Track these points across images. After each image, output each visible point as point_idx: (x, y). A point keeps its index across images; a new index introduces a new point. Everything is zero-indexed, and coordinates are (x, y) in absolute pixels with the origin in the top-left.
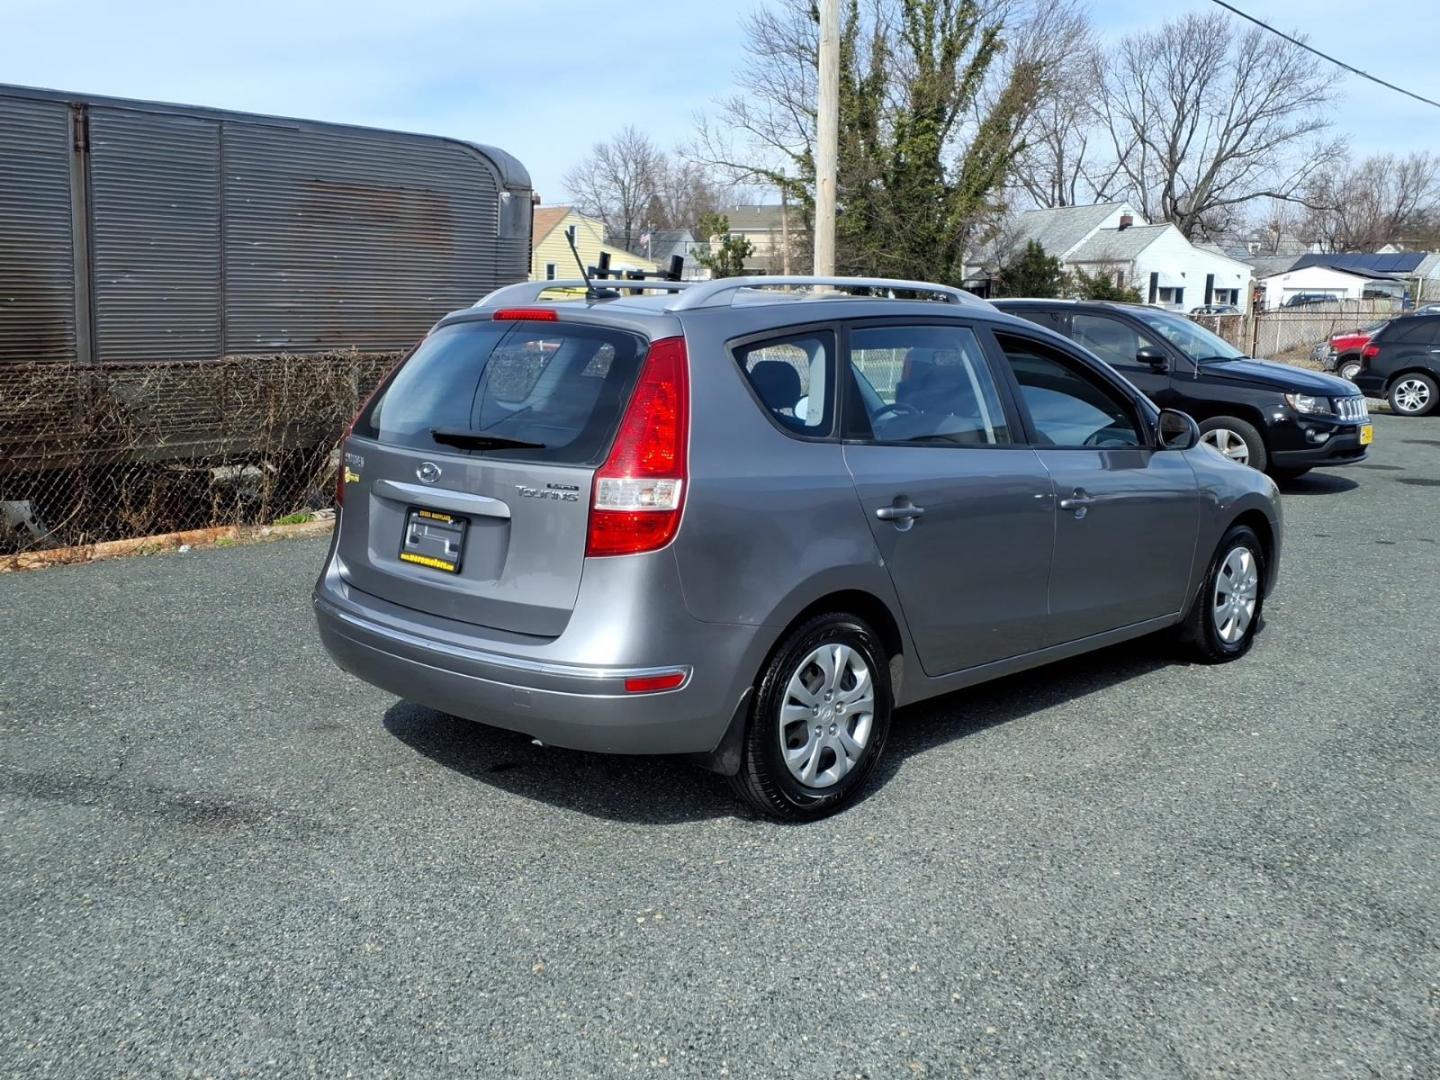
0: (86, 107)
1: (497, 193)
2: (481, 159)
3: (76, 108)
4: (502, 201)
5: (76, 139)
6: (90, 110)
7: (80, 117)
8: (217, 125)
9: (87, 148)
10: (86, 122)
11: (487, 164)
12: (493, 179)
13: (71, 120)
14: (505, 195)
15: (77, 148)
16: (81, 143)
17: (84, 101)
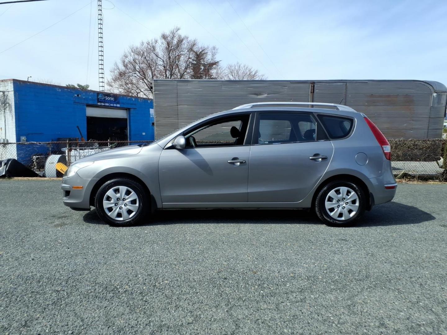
0: (314, 83)
1: (432, 94)
2: (426, 85)
3: (312, 83)
4: (433, 96)
5: (311, 90)
6: (315, 84)
7: (313, 85)
8: (345, 84)
9: (313, 92)
10: (314, 86)
11: (429, 86)
12: (431, 90)
13: (310, 87)
14: (435, 94)
15: (311, 92)
16: (312, 91)
17: (314, 82)
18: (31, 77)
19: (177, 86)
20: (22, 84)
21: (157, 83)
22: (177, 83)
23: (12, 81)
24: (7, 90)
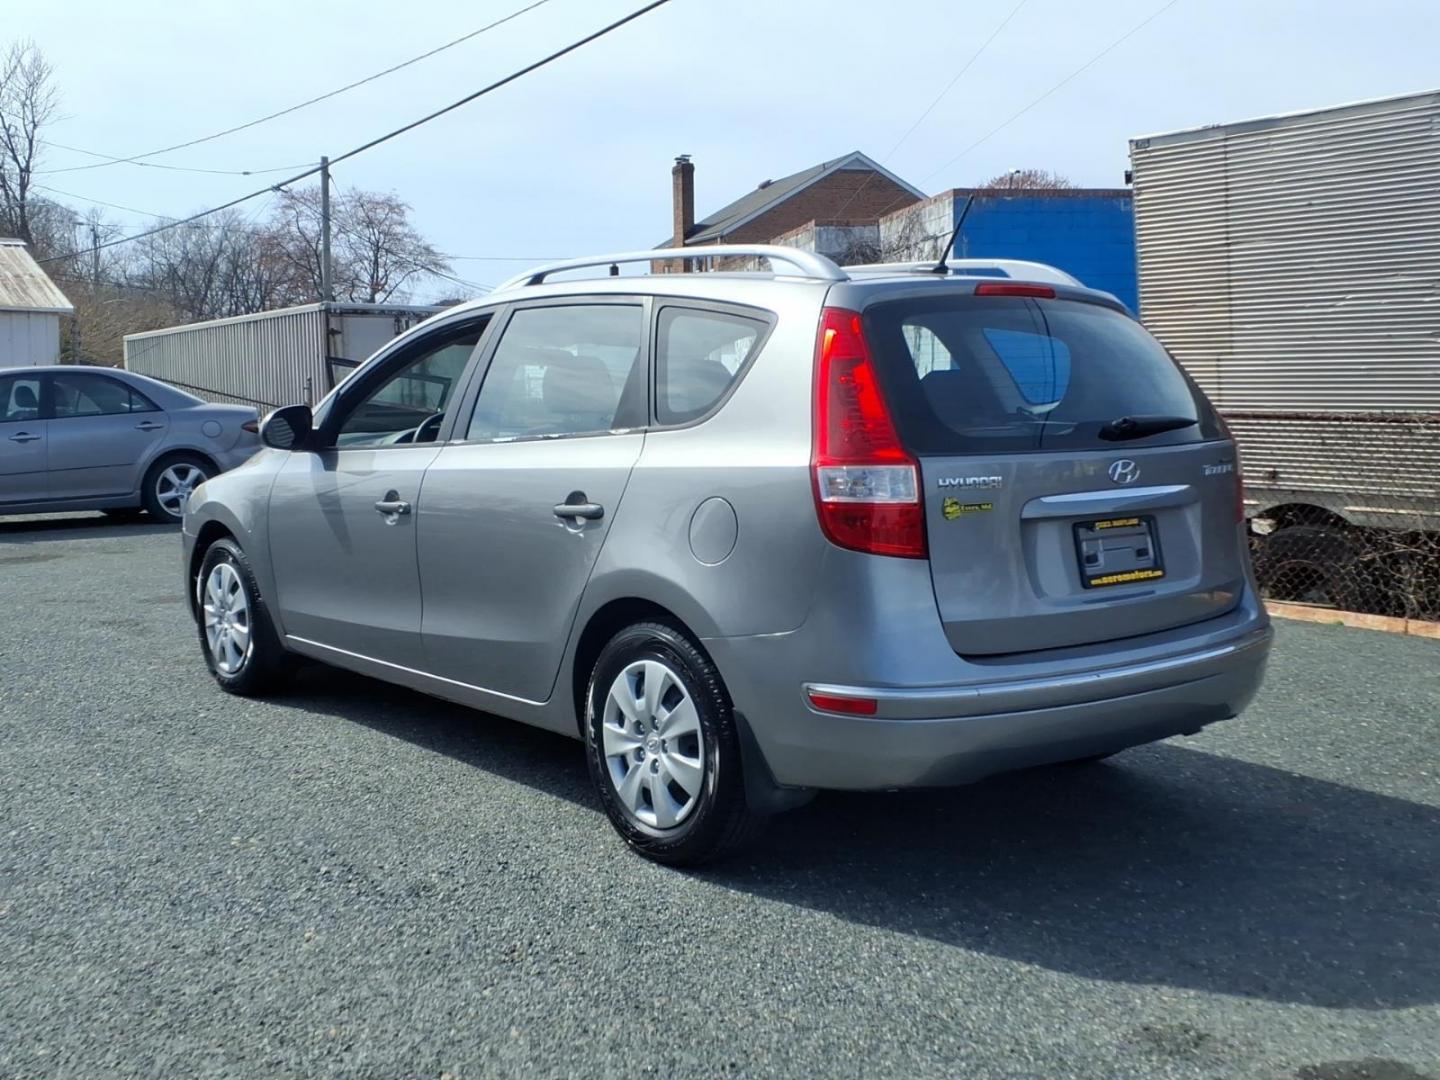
19: (1226, 153)
20: (987, 201)
21: (1147, 155)
22: (1226, 140)
23: (952, 198)
24: (942, 229)
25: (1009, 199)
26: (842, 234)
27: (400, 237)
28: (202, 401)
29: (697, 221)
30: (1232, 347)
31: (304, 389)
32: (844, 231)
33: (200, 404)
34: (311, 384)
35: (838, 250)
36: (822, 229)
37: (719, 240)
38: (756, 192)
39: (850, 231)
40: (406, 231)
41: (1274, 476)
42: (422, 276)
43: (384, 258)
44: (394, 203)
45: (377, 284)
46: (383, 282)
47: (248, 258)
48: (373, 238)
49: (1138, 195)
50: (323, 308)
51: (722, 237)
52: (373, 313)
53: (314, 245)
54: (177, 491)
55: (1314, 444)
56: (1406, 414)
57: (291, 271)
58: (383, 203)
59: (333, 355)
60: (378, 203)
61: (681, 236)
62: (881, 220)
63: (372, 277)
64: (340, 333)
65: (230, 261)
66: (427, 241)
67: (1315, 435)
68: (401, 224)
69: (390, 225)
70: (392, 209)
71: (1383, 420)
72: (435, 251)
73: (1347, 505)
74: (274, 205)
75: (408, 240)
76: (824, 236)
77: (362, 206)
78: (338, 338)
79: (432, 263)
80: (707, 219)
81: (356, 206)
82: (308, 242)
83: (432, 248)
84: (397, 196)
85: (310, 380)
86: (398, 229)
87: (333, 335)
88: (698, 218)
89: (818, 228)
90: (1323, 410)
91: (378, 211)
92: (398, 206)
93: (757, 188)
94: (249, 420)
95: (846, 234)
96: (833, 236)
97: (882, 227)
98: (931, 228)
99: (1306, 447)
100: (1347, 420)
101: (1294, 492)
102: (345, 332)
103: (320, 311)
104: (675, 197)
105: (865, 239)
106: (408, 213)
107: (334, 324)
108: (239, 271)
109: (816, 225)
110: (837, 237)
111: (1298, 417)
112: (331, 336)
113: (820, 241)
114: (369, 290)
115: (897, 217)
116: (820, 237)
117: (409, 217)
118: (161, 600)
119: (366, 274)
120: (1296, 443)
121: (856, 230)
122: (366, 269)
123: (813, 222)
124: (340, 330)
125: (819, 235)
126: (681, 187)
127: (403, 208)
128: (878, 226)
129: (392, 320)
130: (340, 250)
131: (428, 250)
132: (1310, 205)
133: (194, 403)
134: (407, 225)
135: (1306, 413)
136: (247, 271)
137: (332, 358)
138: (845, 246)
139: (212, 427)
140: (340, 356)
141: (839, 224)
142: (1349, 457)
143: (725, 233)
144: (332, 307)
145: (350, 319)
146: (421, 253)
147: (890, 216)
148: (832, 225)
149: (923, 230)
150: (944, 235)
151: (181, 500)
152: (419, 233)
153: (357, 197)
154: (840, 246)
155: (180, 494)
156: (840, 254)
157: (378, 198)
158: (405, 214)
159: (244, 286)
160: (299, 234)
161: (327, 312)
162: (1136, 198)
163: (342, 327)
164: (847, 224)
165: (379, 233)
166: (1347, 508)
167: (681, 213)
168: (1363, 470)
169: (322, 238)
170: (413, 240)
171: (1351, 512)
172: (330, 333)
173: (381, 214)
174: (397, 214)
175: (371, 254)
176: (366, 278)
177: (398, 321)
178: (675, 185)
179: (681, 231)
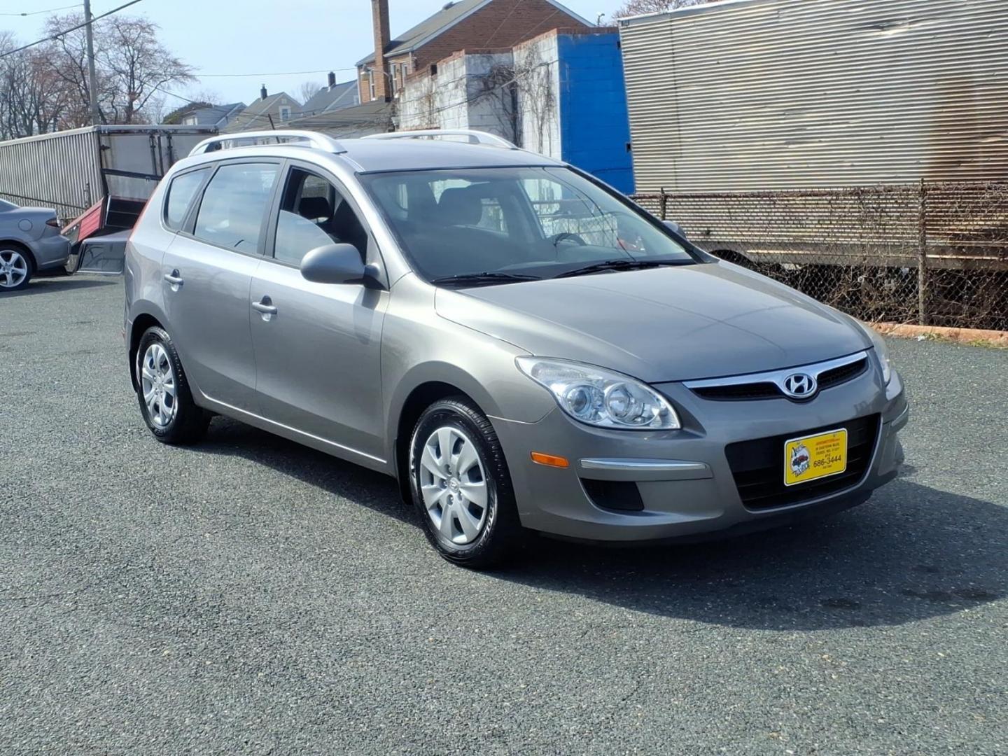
18: (603, 15)
19: (672, 30)
20: (582, 37)
21: (627, 30)
22: (671, 21)
23: (556, 36)
24: (551, 58)
25: (597, 35)
26: (485, 59)
27: (151, 52)
28: (17, 206)
29: (393, 38)
30: (681, 153)
31: (84, 191)
32: (487, 57)
33: (17, 208)
34: (89, 187)
35: (483, 72)
36: (470, 56)
37: (410, 54)
38: (441, 12)
39: (491, 57)
40: (156, 47)
41: (708, 233)
42: (171, 85)
43: (139, 71)
44: (144, 25)
45: (134, 93)
46: (138, 92)
47: (23, 74)
48: (128, 54)
49: (625, 56)
50: (95, 130)
51: (412, 52)
52: (134, 133)
53: (78, 61)
54: (4, 269)
55: (724, 212)
56: (770, 192)
57: (60, 84)
58: (136, 24)
59: (105, 167)
60: (131, 25)
61: (380, 51)
62: (514, 49)
63: (130, 87)
64: (109, 148)
65: (7, 77)
66: (173, 56)
67: (724, 207)
68: (152, 41)
69: (143, 43)
70: (143, 28)
71: (758, 197)
72: (181, 64)
73: (748, 249)
74: (43, 30)
75: (158, 54)
76: (472, 61)
77: (118, 27)
78: (108, 152)
79: (180, 73)
80: (400, 37)
81: (112, 28)
82: (73, 59)
83: (179, 61)
84: (147, 18)
85: (88, 184)
86: (149, 46)
87: (104, 150)
88: (393, 36)
89: (467, 56)
90: (728, 191)
91: (132, 31)
92: (149, 26)
93: (441, 9)
94: (51, 217)
95: (489, 60)
96: (479, 61)
97: (515, 54)
98: (545, 57)
99: (714, 214)
100: (740, 197)
101: (719, 242)
102: (113, 147)
103: (93, 132)
104: (375, 19)
105: (502, 64)
106: (157, 31)
107: (104, 142)
108: (15, 85)
109: (466, 53)
110: (482, 63)
111: (715, 196)
112: (102, 151)
113: (469, 66)
114: (127, 98)
115: (524, 47)
116: (470, 63)
117: (159, 35)
118: (13, 335)
119: (124, 85)
120: (714, 212)
121: (496, 57)
122: (124, 81)
123: (463, 51)
124: (108, 145)
125: (468, 61)
126: (378, 10)
127: (153, 27)
128: (512, 53)
129: (148, 137)
130: (102, 65)
131: (175, 63)
132: (718, 63)
133: (12, 208)
134: (156, 42)
135: (719, 194)
136: (22, 85)
137: (104, 170)
138: (488, 69)
139: (25, 224)
140: (110, 168)
141: (483, 52)
142: (742, 220)
143: (415, 48)
144: (102, 129)
145: (116, 137)
146: (169, 65)
147: (519, 46)
148: (478, 53)
149: (540, 59)
150: (552, 63)
151: (7, 276)
152: (167, 48)
153: (113, 20)
154: (484, 68)
155: (6, 271)
156: (485, 75)
157: (131, 21)
158: (155, 32)
159: (20, 97)
160: (65, 53)
161: (99, 133)
162: (624, 58)
163: (110, 143)
164: (489, 52)
165: (134, 50)
166: (748, 251)
167: (380, 32)
168: (750, 228)
169: (86, 56)
170: (162, 54)
171: (752, 253)
172: (102, 148)
173: (134, 34)
174: (148, 33)
175: (128, 68)
176: (125, 88)
177: (152, 137)
178: (374, 9)
179: (380, 46)
